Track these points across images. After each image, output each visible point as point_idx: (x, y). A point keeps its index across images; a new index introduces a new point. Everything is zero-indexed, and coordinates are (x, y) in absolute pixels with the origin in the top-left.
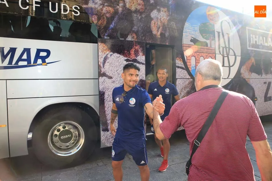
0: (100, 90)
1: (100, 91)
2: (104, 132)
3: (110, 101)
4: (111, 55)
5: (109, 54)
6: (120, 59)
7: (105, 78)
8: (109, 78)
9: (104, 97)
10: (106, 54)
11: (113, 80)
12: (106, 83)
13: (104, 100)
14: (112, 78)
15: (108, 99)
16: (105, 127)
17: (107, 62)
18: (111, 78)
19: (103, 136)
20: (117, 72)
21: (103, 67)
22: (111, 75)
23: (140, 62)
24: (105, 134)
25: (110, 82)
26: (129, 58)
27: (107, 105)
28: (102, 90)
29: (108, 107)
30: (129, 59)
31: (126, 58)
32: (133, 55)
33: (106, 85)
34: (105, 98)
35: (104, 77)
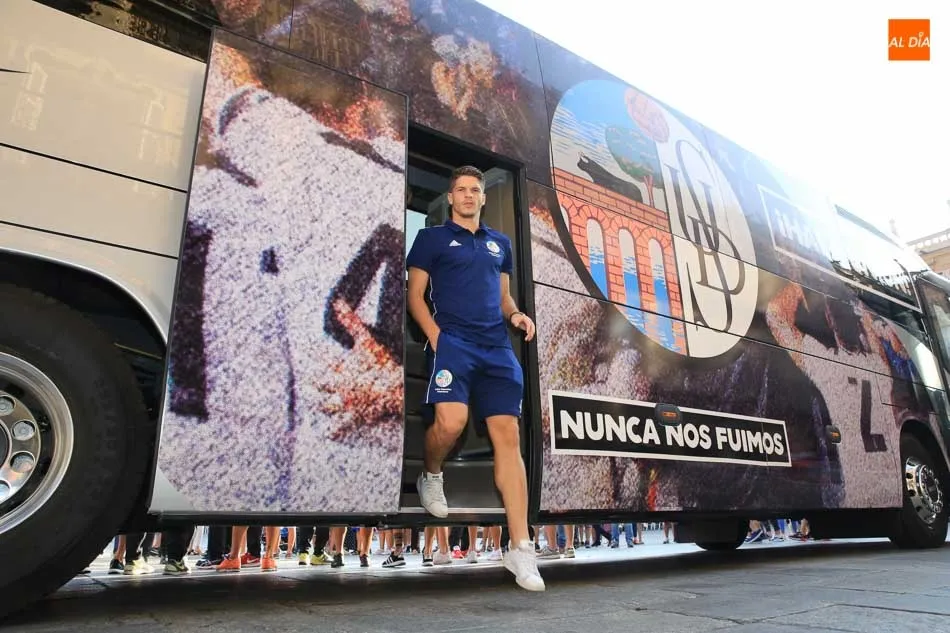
0: (192, 218)
1: (190, 223)
2: (181, 419)
3: (232, 277)
4: (263, 100)
5: (253, 91)
6: (299, 124)
7: (222, 173)
8: (240, 181)
9: (206, 252)
10: (240, 90)
11: (259, 192)
12: (223, 195)
13: (204, 264)
14: (256, 186)
15: (225, 266)
16: (190, 395)
17: (240, 117)
18: (248, 181)
19: (170, 441)
20: (280, 168)
21: (222, 132)
22: (251, 171)
23: (385, 158)
24: (182, 431)
25: (244, 199)
26: (337, 133)
27: (218, 291)
28: (201, 222)
29: (219, 303)
30: (337, 137)
31: (326, 129)
32: (355, 127)
33: (223, 205)
34: (208, 258)
35: (220, 171)
